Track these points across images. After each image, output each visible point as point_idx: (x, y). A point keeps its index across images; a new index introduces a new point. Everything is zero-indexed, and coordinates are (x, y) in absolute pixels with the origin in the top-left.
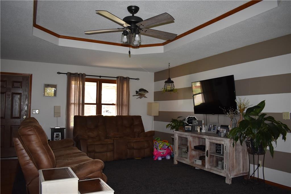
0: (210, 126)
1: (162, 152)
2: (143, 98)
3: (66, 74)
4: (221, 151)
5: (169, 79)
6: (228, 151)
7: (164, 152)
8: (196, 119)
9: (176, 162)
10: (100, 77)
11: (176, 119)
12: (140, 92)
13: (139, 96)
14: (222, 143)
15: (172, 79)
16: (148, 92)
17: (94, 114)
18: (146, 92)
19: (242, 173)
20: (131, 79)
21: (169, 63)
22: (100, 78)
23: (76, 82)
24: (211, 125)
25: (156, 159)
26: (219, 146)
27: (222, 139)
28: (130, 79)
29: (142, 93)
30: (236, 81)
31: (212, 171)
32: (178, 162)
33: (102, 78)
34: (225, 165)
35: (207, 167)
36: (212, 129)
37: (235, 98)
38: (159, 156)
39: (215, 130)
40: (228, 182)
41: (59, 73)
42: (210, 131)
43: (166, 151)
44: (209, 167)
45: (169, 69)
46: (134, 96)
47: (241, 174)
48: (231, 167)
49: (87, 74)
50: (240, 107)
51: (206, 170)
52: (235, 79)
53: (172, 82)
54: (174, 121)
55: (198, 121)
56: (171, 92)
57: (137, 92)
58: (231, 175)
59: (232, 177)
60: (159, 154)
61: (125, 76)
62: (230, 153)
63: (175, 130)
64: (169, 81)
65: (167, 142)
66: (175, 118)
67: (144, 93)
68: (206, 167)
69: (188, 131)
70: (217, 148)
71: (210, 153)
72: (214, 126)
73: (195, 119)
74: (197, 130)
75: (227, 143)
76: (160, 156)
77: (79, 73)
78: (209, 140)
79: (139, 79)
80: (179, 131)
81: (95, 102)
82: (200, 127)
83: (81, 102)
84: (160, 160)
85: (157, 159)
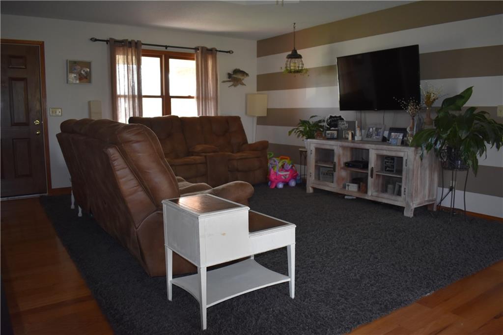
0: (369, 129)
1: (283, 175)
2: (239, 86)
3: (107, 41)
4: (393, 168)
5: (295, 51)
6: (411, 167)
7: (286, 175)
8: (343, 119)
9: (310, 190)
10: (166, 48)
11: (307, 120)
12: (234, 76)
13: (231, 83)
14: (401, 154)
15: (299, 52)
16: (248, 76)
17: (159, 114)
18: (245, 76)
19: (428, 201)
20: (220, 51)
21: (295, 24)
22: (166, 50)
23: (125, 56)
24: (372, 128)
25: (273, 187)
26: (391, 160)
27: (400, 149)
28: (218, 52)
29: (239, 76)
30: (421, 54)
31: (380, 200)
32: (314, 189)
33: (169, 49)
34: (405, 189)
35: (372, 194)
36: (374, 135)
37: (419, 84)
38: (278, 182)
39: (379, 136)
40: (409, 213)
41: (95, 40)
42: (371, 137)
43: (288, 173)
44: (375, 194)
45: (294, 32)
46: (224, 82)
47: (425, 201)
48: (414, 192)
49: (143, 43)
50: (428, 97)
51: (370, 198)
52: (421, 51)
53: (300, 57)
54: (304, 123)
55: (348, 122)
56: (296, 74)
57: (230, 75)
58: (413, 204)
59: (415, 206)
60: (279, 179)
61: (209, 47)
62: (413, 170)
63: (305, 137)
64: (295, 56)
65: (289, 158)
66: (306, 118)
67: (242, 78)
68: (370, 193)
69: (332, 139)
70: (387, 163)
71: (377, 172)
72: (377, 129)
73: (340, 118)
74: (345, 136)
75: (408, 154)
76: (280, 181)
77: (130, 40)
78: (376, 152)
79: (233, 52)
80: (317, 139)
81: (159, 94)
82: (352, 132)
83: (136, 94)
84: (281, 188)
85: (276, 187)
